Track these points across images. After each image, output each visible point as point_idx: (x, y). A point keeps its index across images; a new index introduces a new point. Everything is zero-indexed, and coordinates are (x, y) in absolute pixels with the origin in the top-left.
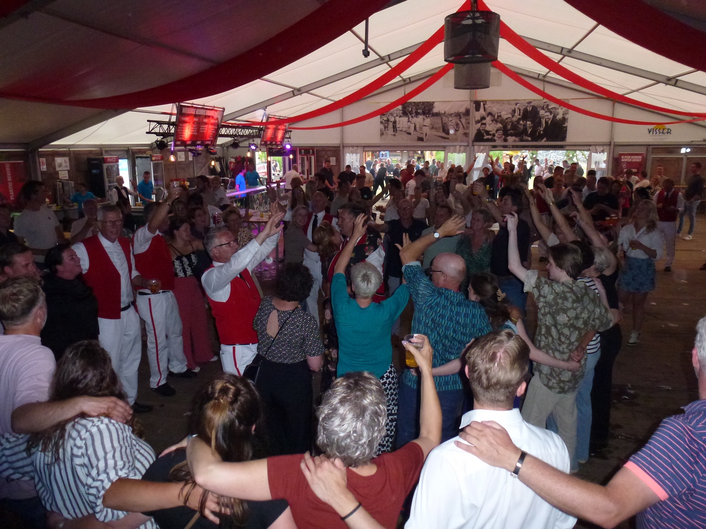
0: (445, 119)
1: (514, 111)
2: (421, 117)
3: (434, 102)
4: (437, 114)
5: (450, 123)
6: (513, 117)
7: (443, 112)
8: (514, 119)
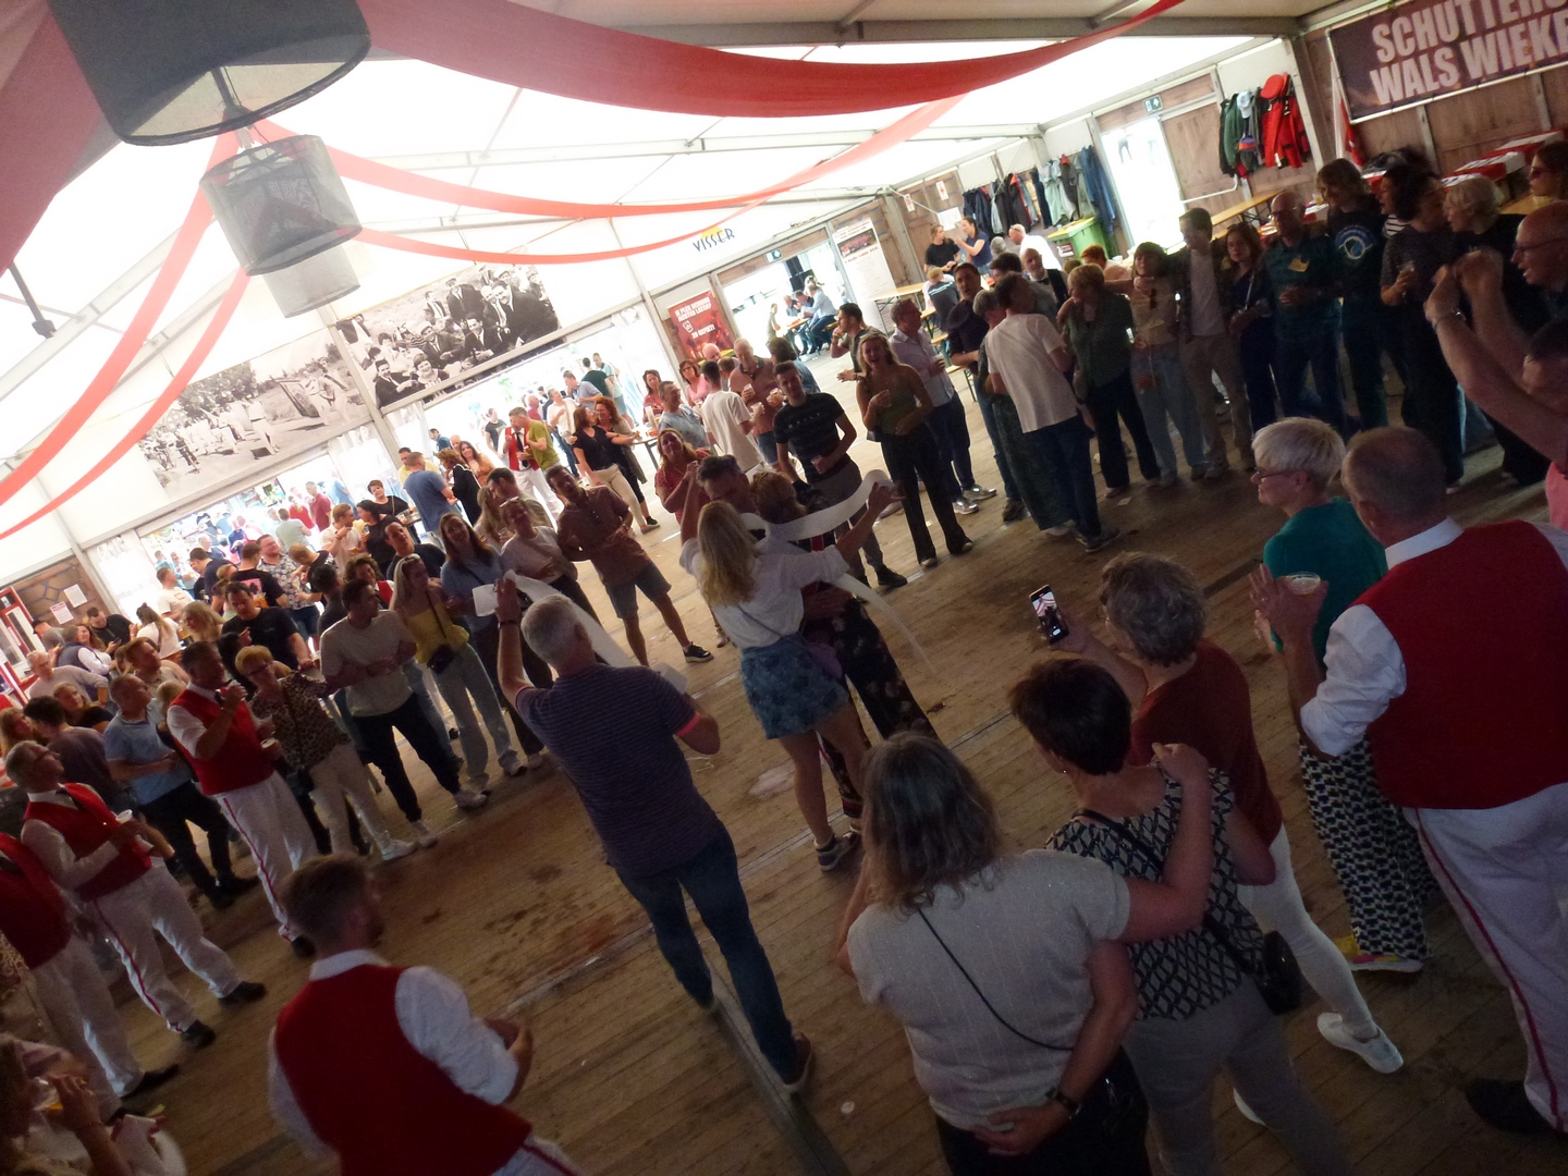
0: (293, 388)
1: (430, 311)
2: (236, 406)
3: (247, 363)
4: (270, 385)
5: (308, 391)
6: (433, 323)
7: (281, 375)
8: (440, 326)
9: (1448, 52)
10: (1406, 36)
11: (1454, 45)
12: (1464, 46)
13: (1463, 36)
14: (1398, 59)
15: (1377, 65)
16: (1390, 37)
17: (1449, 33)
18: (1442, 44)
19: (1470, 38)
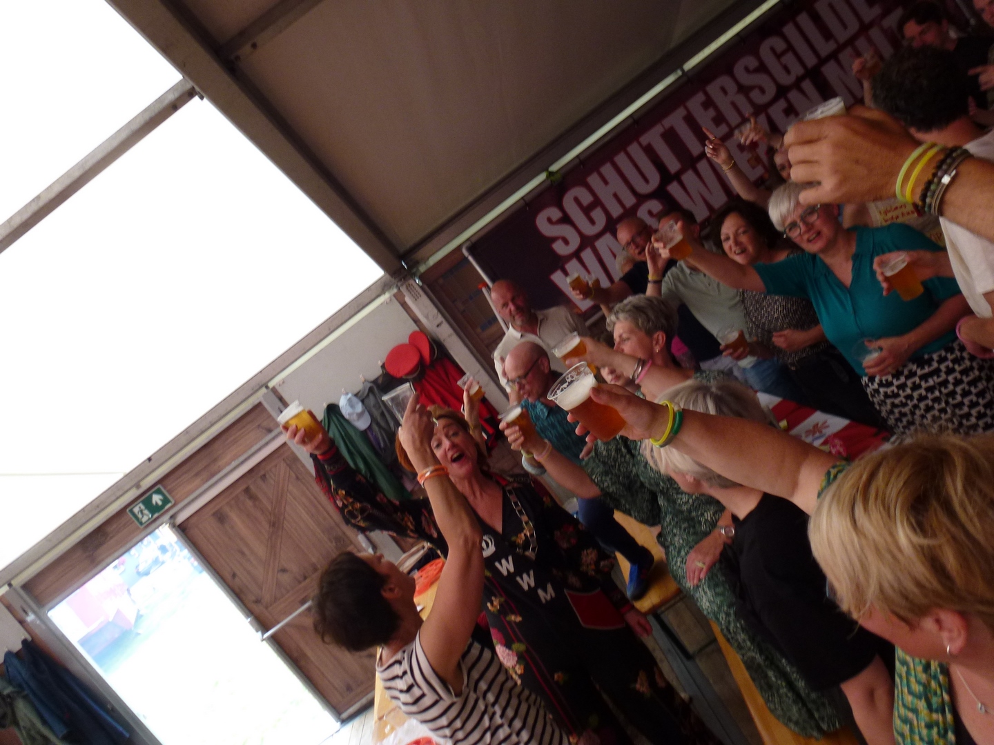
9: (655, 206)
10: (587, 211)
11: (660, 194)
12: (674, 189)
13: (667, 177)
14: (587, 242)
15: (559, 263)
16: (566, 219)
17: (647, 181)
18: (641, 198)
19: (677, 177)
